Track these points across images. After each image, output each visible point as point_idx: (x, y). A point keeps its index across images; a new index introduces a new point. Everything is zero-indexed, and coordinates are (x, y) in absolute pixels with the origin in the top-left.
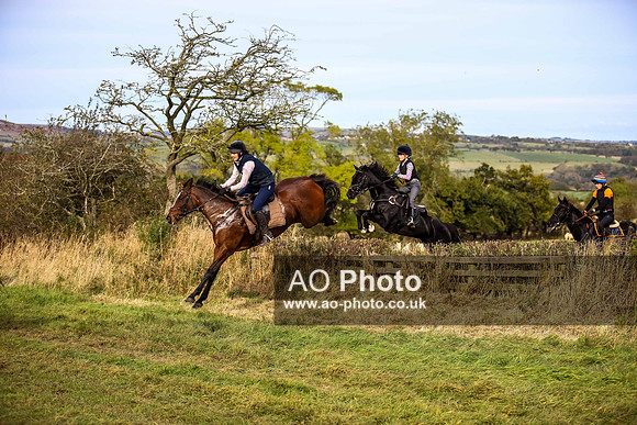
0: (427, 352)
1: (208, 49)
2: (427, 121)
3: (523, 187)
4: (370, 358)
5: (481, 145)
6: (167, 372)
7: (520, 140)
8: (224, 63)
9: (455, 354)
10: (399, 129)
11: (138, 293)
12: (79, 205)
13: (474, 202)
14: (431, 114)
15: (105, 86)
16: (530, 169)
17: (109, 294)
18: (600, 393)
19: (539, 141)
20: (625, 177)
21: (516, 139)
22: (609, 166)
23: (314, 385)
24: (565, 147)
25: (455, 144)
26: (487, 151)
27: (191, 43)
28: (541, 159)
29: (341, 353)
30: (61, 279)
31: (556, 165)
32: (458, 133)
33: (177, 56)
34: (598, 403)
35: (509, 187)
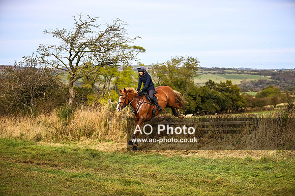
0: (193, 165)
1: (88, 29)
2: (184, 61)
3: (227, 90)
4: (167, 168)
5: (208, 72)
6: (74, 176)
7: (225, 69)
8: (95, 36)
9: (205, 166)
10: (171, 65)
11: (57, 141)
12: (29, 101)
13: (206, 97)
14: (186, 58)
15: (41, 47)
16: (230, 82)
17: (44, 141)
18: (273, 182)
19: (234, 69)
20: (273, 85)
21: (224, 69)
22: (266, 80)
23: (142, 181)
24: (246, 72)
25: (197, 71)
26: (211, 74)
27: (80, 27)
28: (235, 78)
29: (153, 166)
30: (22, 135)
31: (241, 80)
32: (198, 66)
33: (74, 33)
34: (273, 187)
35: (221, 90)
